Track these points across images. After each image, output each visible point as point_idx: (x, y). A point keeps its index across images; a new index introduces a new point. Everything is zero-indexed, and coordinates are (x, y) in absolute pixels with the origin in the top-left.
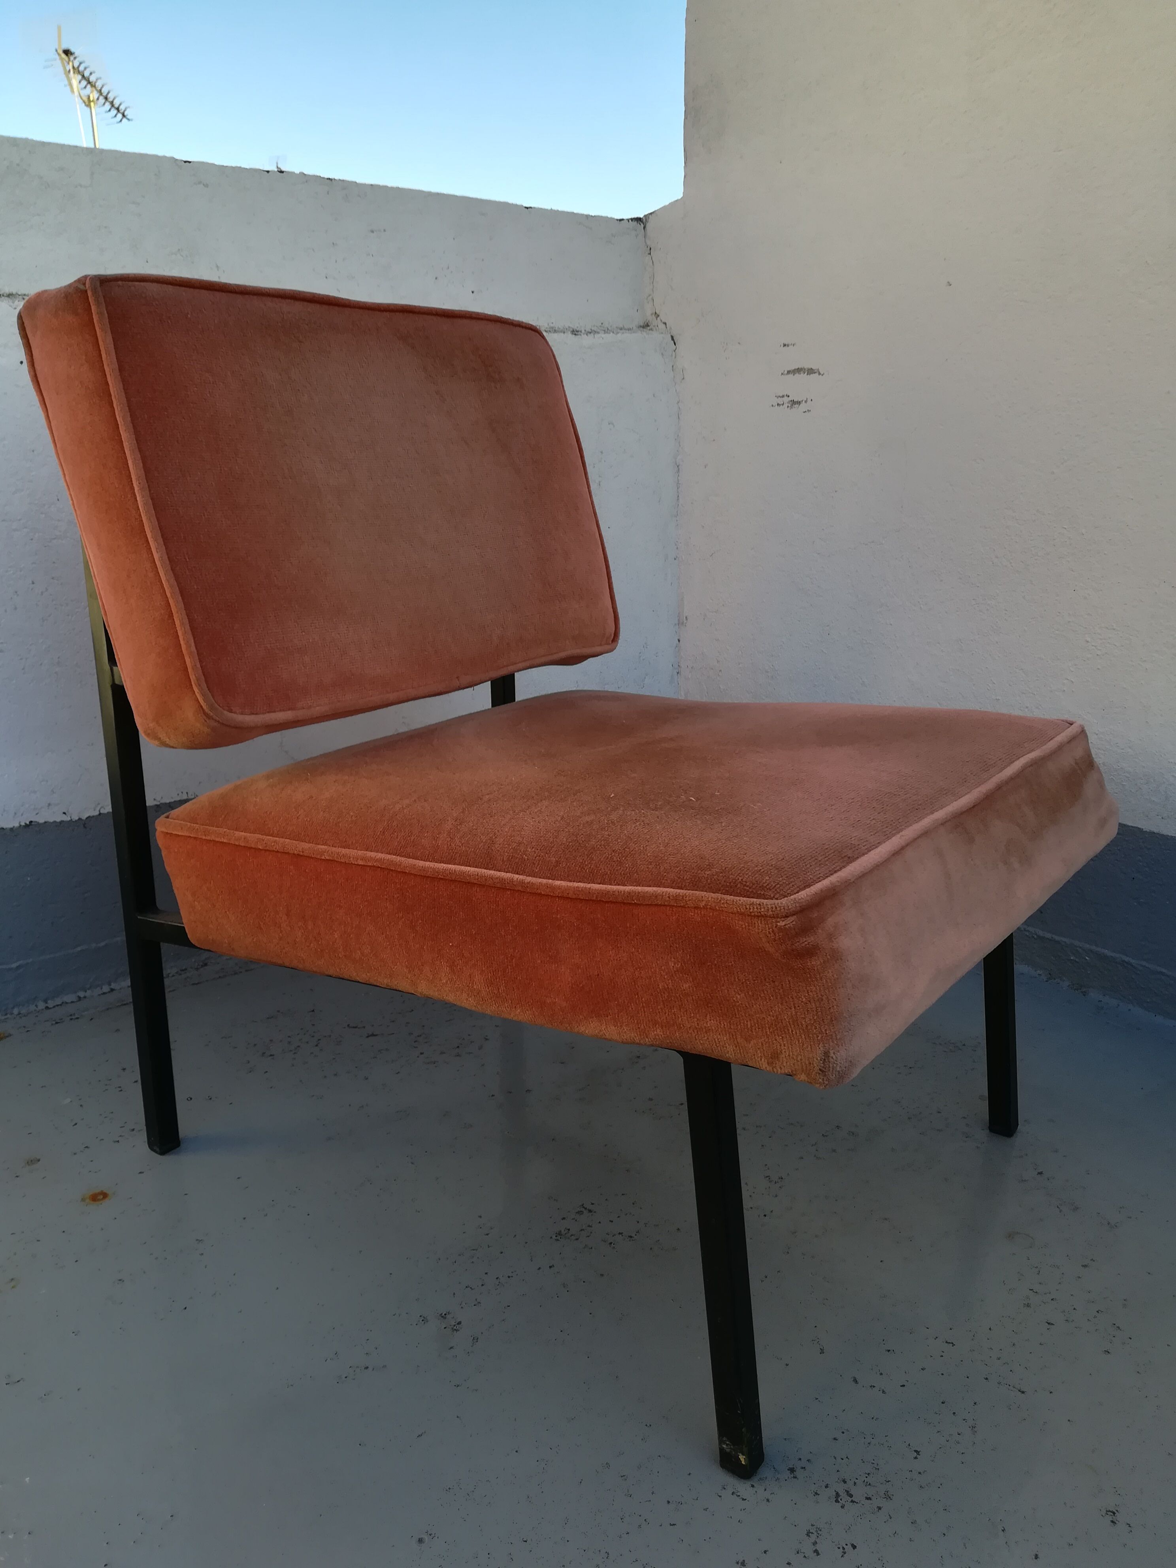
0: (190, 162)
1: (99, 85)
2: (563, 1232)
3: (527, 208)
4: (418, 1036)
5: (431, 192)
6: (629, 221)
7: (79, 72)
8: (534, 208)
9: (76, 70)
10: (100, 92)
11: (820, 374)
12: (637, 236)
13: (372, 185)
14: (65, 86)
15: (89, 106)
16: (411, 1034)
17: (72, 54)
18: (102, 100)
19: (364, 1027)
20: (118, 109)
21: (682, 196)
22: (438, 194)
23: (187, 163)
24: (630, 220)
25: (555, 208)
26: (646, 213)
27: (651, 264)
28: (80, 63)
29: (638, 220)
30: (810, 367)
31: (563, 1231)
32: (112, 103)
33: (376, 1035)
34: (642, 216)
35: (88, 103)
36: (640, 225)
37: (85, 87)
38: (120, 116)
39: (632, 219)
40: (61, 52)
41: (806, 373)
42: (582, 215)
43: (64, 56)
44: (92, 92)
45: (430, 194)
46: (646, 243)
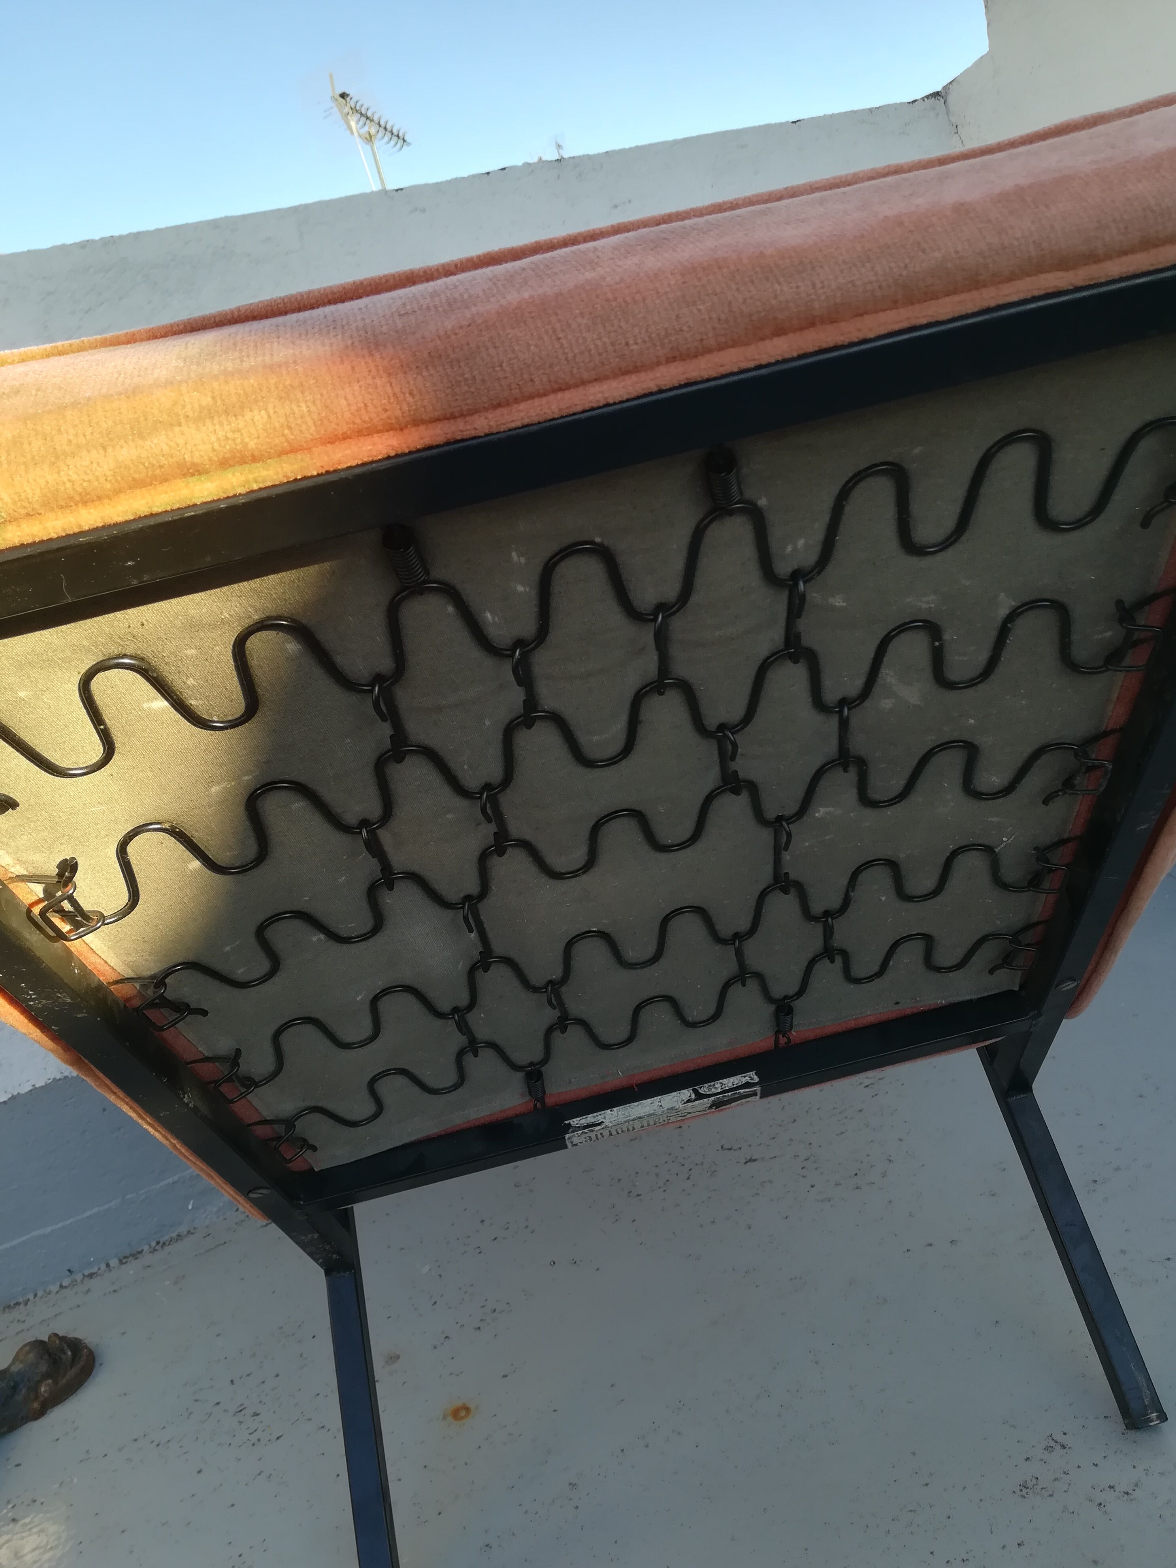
0: (402, 189)
1: (376, 119)
2: (1030, 1484)
3: (795, 122)
4: (806, 1160)
6: (924, 100)
7: (356, 112)
8: (803, 119)
9: (354, 110)
10: (379, 125)
12: (937, 115)
13: (607, 152)
14: (345, 131)
15: (370, 142)
16: (796, 1156)
17: (348, 95)
18: (381, 132)
19: (740, 1148)
20: (398, 136)
21: (988, 49)
22: (685, 140)
23: (399, 192)
24: (926, 99)
26: (945, 84)
28: (357, 102)
29: (936, 95)
31: (1028, 1481)
32: (392, 133)
33: (755, 1160)
34: (938, 88)
35: (369, 139)
36: (939, 100)
37: (364, 125)
38: (401, 142)
39: (928, 97)
40: (337, 98)
42: (864, 110)
43: (341, 99)
44: (371, 127)
45: (676, 143)
46: (949, 120)
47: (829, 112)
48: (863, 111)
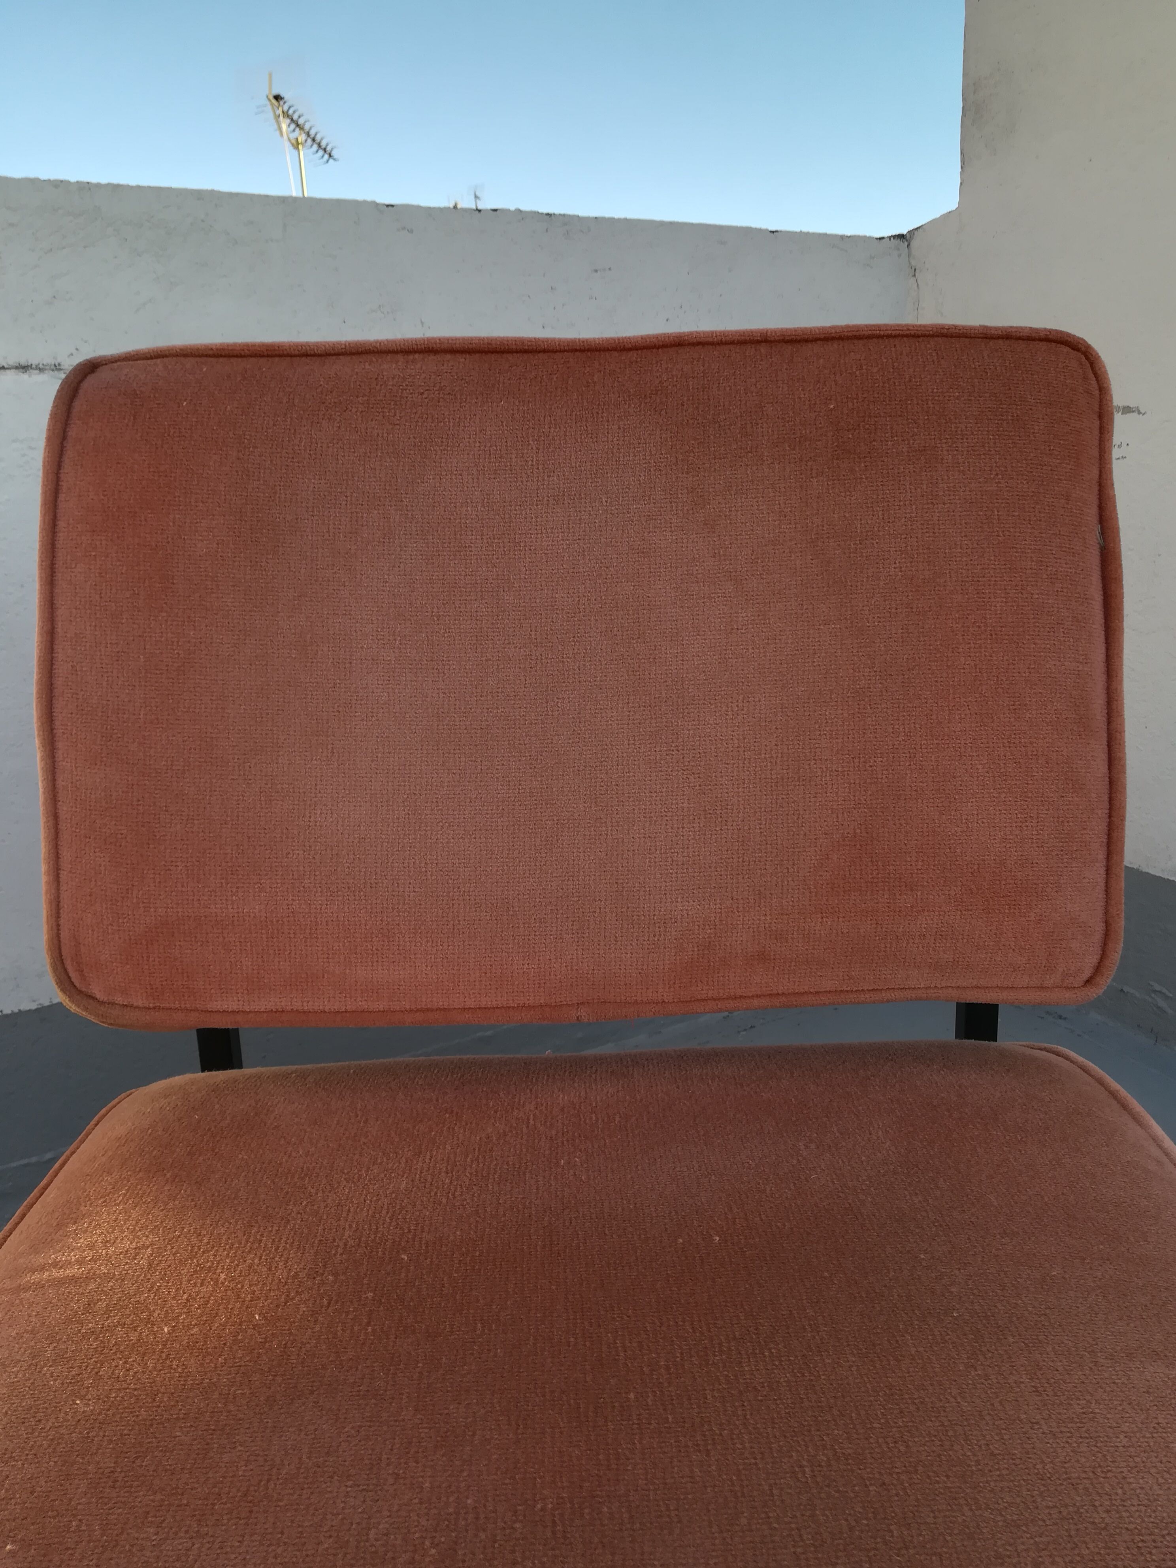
0: (392, 206)
1: (307, 127)
5: (663, 222)
6: (890, 239)
7: (288, 116)
8: (781, 231)
9: (286, 114)
10: (308, 134)
11: (1139, 413)
12: (900, 256)
13: (596, 218)
14: (276, 130)
15: (297, 148)
17: (282, 99)
18: (309, 141)
20: (325, 150)
21: (957, 206)
22: (672, 224)
23: (390, 208)
24: (892, 238)
25: (805, 230)
26: (911, 229)
27: (916, 288)
28: (290, 107)
29: (901, 237)
30: (1126, 404)
32: (319, 145)
34: (905, 232)
35: (296, 145)
36: (904, 242)
37: (294, 130)
38: (326, 156)
39: (894, 237)
40: (271, 98)
41: (1120, 413)
43: (274, 101)
44: (300, 134)
45: (662, 224)
46: (910, 263)
47: (805, 229)
48: (836, 236)
